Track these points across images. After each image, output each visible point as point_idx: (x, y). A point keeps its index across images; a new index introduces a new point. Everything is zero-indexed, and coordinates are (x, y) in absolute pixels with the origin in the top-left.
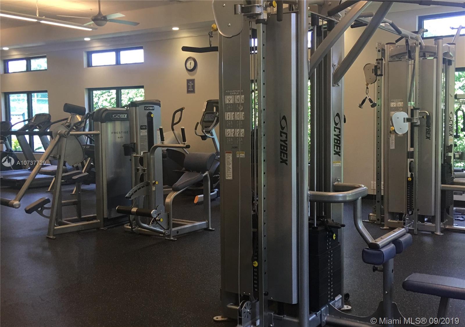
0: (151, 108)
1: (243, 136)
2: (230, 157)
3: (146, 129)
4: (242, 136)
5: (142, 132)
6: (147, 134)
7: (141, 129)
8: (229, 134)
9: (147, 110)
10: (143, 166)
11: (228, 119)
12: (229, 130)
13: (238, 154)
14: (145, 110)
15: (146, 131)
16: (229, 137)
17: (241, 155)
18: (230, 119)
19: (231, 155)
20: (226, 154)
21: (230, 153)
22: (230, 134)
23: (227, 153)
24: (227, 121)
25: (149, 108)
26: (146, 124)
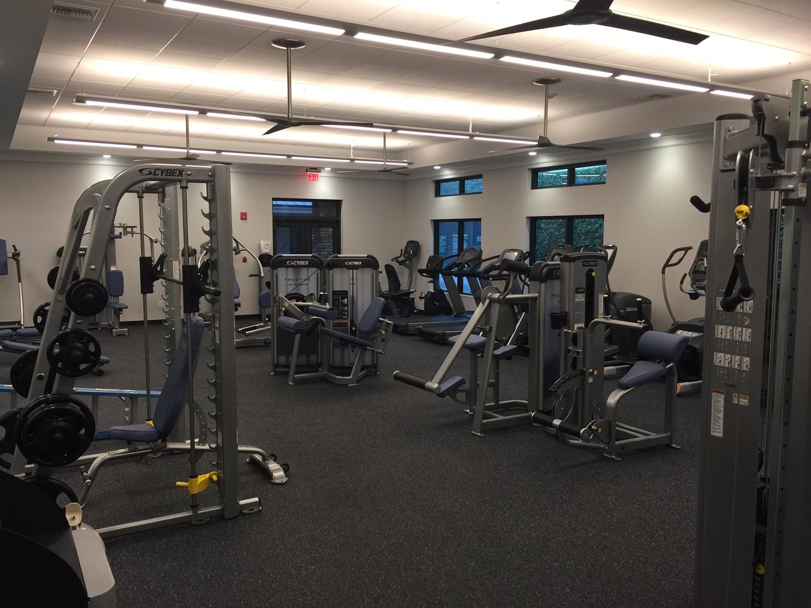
0: (592, 263)
1: (747, 370)
2: (719, 399)
3: (584, 293)
4: (745, 369)
5: (578, 296)
6: (584, 299)
7: (577, 293)
8: (720, 361)
9: (587, 266)
10: (576, 346)
11: (719, 336)
12: (722, 355)
13: (737, 398)
15: (583, 296)
16: (720, 367)
17: (740, 400)
18: (723, 337)
19: (723, 396)
20: (713, 394)
21: (722, 393)
22: (722, 362)
23: (714, 391)
24: (718, 339)
25: (589, 263)
26: (584, 286)
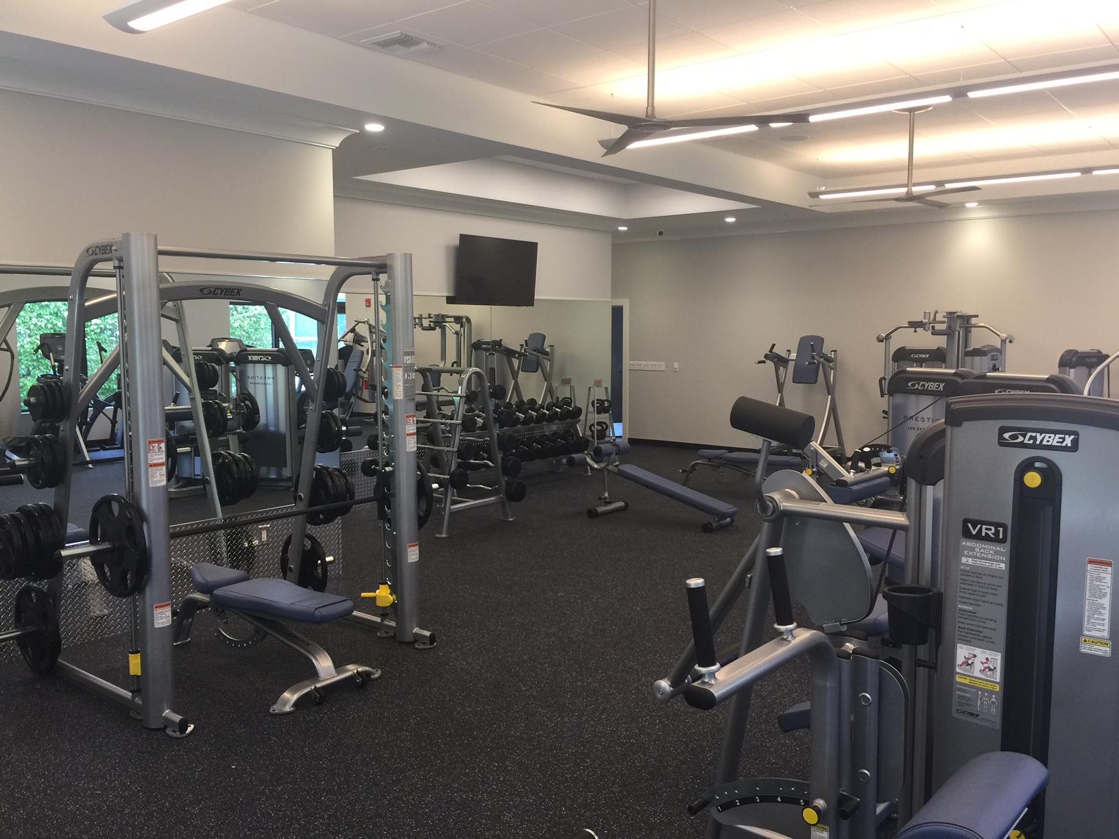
3: (1003, 541)
5: (973, 549)
6: (1003, 566)
9: (1022, 445)
14: (1002, 443)
15: (999, 553)
26: (1007, 517)
